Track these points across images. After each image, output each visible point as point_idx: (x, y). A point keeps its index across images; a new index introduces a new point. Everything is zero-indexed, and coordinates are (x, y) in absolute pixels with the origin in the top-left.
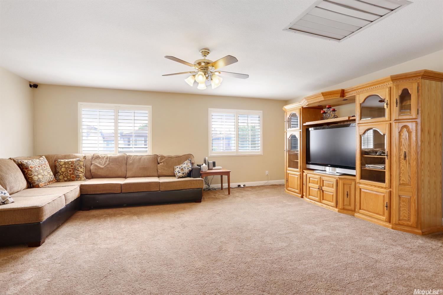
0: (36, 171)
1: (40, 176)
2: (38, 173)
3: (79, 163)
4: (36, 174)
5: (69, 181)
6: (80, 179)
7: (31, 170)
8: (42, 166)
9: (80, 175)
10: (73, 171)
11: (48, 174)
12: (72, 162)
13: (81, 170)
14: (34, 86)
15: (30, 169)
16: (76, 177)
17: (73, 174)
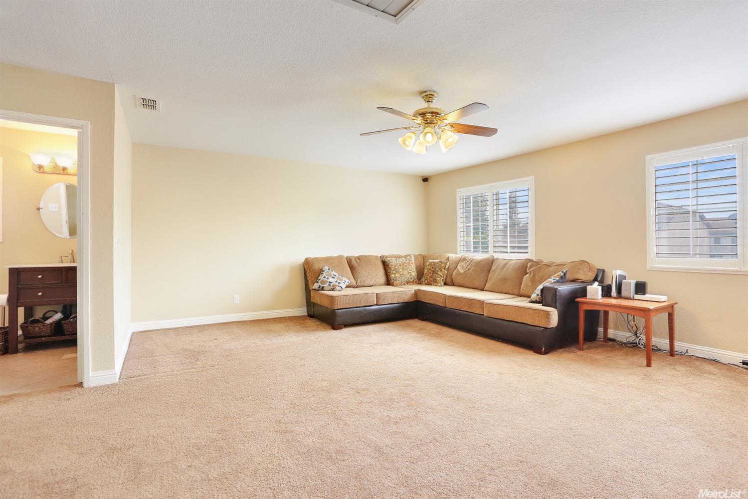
0: (395, 269)
1: (397, 275)
2: (396, 272)
3: (440, 265)
4: (394, 272)
5: (428, 285)
6: (436, 284)
7: (390, 268)
8: (403, 265)
9: (438, 279)
10: (433, 274)
11: (408, 274)
12: (434, 263)
13: (441, 274)
14: (425, 180)
15: (390, 266)
16: (434, 282)
17: (431, 277)
